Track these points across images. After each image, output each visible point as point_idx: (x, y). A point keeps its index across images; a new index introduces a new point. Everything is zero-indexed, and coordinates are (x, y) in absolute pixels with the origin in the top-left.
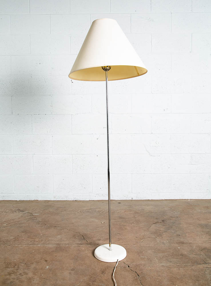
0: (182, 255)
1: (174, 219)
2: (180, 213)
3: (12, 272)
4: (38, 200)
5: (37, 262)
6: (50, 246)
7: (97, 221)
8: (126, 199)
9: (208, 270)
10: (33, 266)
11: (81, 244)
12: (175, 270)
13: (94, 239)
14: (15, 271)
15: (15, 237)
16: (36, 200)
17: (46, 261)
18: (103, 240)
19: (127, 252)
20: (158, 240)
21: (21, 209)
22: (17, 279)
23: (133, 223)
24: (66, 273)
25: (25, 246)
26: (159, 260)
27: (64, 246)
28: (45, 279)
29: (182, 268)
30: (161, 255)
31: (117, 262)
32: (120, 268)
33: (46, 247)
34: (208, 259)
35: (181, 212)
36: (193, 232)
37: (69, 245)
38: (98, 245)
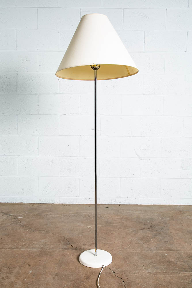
0: (170, 262)
1: (162, 225)
4: (23, 203)
5: (20, 267)
6: (34, 250)
7: (83, 225)
8: (113, 204)
10: (16, 270)
11: (66, 249)
12: (161, 277)
13: (79, 244)
16: (21, 203)
17: (29, 265)
18: (89, 245)
19: (113, 258)
20: (145, 246)
21: (5, 211)
23: (120, 228)
24: (50, 278)
25: (8, 249)
26: (145, 267)
27: (48, 250)
28: (27, 283)
29: (168, 275)
30: (147, 261)
31: (102, 267)
32: (105, 273)
33: (30, 251)
35: (170, 218)
36: (182, 239)
37: (53, 249)
38: (83, 250)
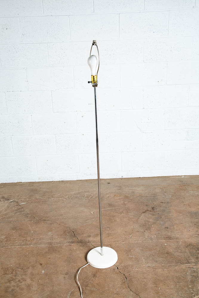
0: (168, 253)
2: (172, 197)
3: (11, 279)
5: (33, 267)
6: (43, 246)
7: (86, 210)
9: (189, 270)
10: (30, 271)
11: (72, 242)
12: (160, 271)
13: (84, 235)
14: (14, 277)
15: (6, 236)
16: (20, 182)
17: (41, 264)
18: (93, 237)
20: (147, 234)
21: (6, 196)
22: (17, 287)
23: (122, 212)
24: (61, 277)
25: (18, 246)
26: (146, 260)
27: (56, 245)
28: (42, 285)
29: (166, 268)
30: (148, 253)
32: (109, 270)
33: (39, 247)
34: (191, 258)
35: (172, 195)
36: (182, 223)
37: (60, 244)
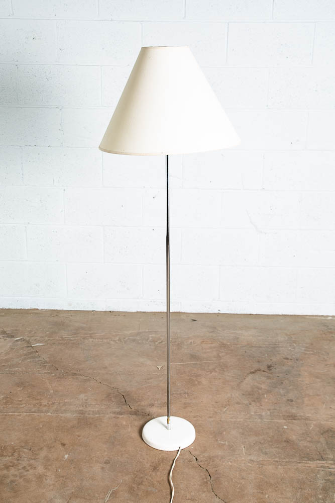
0: (288, 442)
1: (290, 363)
2: (305, 350)
3: (10, 464)
4: (37, 309)
5: (50, 447)
6: (69, 415)
7: (149, 362)
8: (206, 312)
9: (323, 470)
10: (43, 454)
11: (121, 413)
12: (270, 469)
13: (143, 403)
14: (15, 462)
15: (5, 396)
16: (35, 309)
17: (63, 445)
18: (158, 407)
19: (197, 432)
20: (253, 408)
21: (8, 330)
22: (21, 477)
23: (214, 369)
24: (97, 468)
25: (25, 414)
26: (247, 449)
27: (92, 416)
28: (63, 477)
29: (281, 465)
30: (252, 439)
31: (178, 450)
32: (182, 461)
33: (62, 417)
34: (328, 451)
35: (307, 347)
36: (318, 395)
37: (99, 414)
38: (148, 417)
